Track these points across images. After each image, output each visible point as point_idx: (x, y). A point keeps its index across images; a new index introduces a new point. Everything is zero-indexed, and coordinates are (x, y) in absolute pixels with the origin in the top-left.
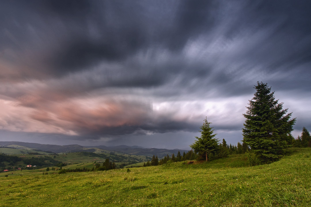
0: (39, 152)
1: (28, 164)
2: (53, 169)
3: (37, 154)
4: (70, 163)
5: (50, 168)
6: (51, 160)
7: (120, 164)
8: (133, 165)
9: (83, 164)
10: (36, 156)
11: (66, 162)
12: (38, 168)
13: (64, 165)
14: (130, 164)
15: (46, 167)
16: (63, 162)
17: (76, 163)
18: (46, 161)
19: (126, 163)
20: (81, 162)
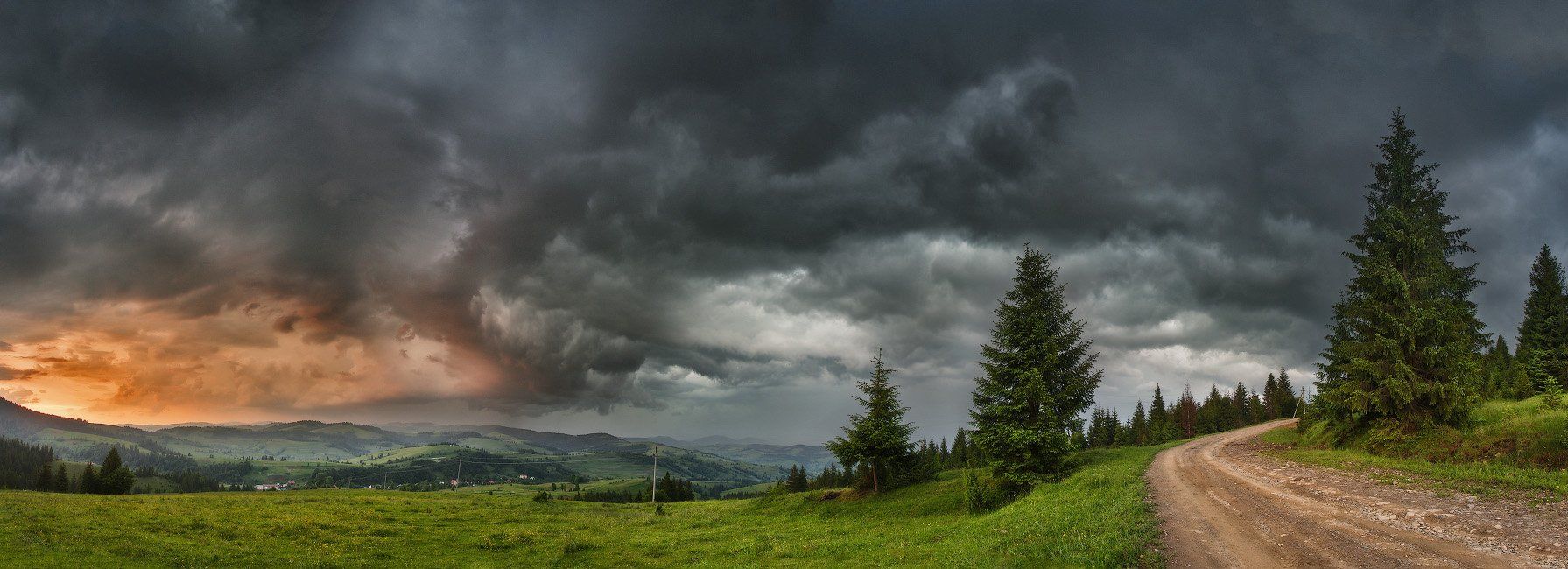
0: (535, 449)
1: (522, 473)
2: (563, 488)
3: (532, 452)
4: (594, 475)
5: (558, 485)
6: (559, 468)
7: (710, 485)
8: (745, 489)
9: (621, 480)
10: (531, 457)
11: (587, 474)
12: (538, 483)
13: (583, 480)
14: (736, 486)
15: (550, 482)
16: (583, 474)
17: (608, 478)
18: (550, 469)
19: (725, 484)
20: (617, 476)
